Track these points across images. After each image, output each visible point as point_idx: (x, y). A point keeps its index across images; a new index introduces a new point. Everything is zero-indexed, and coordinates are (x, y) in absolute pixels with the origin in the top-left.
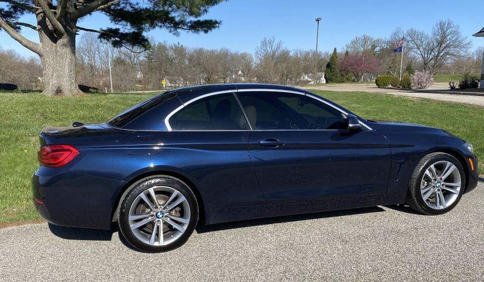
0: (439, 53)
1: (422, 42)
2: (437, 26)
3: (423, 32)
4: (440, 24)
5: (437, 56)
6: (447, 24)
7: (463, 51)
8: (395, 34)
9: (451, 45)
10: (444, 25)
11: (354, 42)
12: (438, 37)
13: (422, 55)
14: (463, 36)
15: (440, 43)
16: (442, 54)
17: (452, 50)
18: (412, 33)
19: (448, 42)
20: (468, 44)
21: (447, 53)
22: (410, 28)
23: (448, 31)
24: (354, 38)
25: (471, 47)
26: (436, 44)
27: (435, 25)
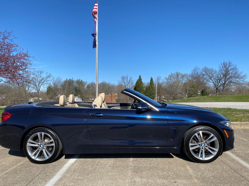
0: (225, 82)
1: (212, 75)
2: (222, 64)
3: (212, 68)
4: (224, 63)
5: (224, 84)
6: (228, 64)
7: (241, 80)
8: (194, 70)
9: (233, 76)
10: (226, 64)
11: (171, 76)
12: (223, 72)
13: (214, 83)
14: (240, 71)
15: (225, 76)
16: (227, 83)
17: (233, 80)
18: (206, 70)
19: (231, 74)
20: (244, 76)
21: (231, 82)
22: (204, 67)
23: (230, 68)
24: (170, 74)
25: (246, 78)
26: (222, 76)
27: (220, 65)
